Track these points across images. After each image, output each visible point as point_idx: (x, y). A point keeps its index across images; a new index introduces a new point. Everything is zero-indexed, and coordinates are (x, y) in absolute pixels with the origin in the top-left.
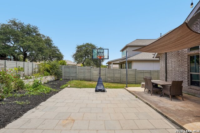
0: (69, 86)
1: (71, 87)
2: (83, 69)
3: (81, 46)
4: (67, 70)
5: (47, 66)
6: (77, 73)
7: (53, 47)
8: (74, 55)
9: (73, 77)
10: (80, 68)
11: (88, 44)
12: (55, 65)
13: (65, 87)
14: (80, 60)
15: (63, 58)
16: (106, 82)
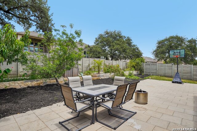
0: (150, 78)
1: (152, 79)
2: (163, 66)
3: (162, 40)
4: (148, 67)
5: (134, 64)
6: (157, 70)
7: (132, 46)
8: (154, 52)
9: (154, 73)
10: (160, 65)
11: (172, 37)
12: (138, 63)
13: (147, 79)
14: (161, 56)
15: (142, 55)
16: (191, 80)
